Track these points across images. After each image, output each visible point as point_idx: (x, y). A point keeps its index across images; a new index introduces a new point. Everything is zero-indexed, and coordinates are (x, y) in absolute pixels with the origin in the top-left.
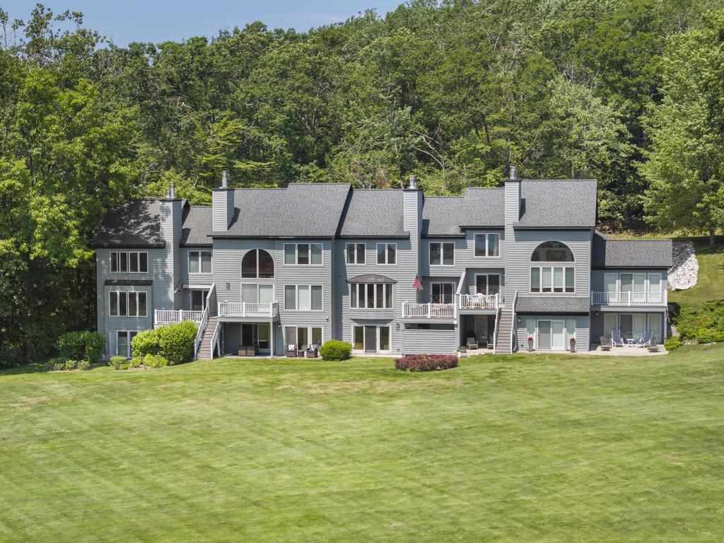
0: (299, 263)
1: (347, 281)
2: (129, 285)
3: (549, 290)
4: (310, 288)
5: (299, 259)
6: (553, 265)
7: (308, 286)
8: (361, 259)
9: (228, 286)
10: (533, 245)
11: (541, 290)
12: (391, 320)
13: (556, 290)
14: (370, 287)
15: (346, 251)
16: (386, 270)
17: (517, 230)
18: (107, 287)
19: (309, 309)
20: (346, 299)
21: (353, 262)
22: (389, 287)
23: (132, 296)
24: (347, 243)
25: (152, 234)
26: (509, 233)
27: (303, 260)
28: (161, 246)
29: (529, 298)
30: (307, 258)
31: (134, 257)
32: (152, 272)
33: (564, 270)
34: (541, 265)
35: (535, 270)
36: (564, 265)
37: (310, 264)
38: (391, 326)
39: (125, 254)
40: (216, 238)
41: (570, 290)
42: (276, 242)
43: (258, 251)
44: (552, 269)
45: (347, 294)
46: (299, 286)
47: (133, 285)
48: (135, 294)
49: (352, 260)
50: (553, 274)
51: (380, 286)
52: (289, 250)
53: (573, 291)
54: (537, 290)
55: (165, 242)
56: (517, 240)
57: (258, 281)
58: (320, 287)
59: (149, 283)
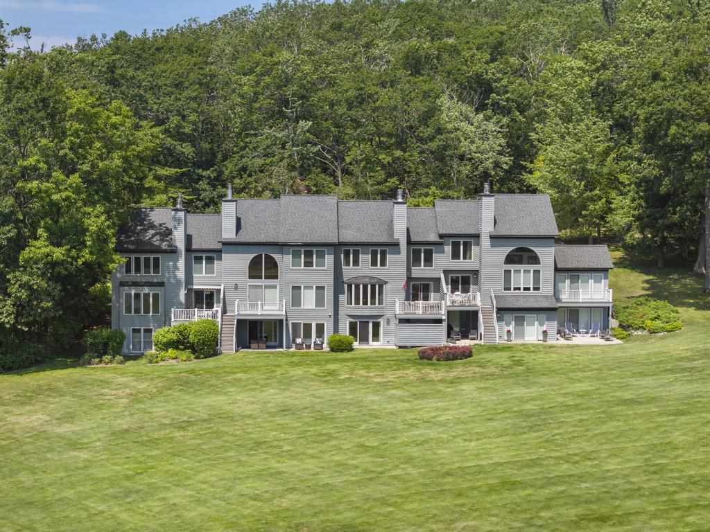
0: (305, 266)
1: (343, 282)
2: (142, 286)
3: (519, 289)
4: (314, 288)
5: (305, 263)
6: (522, 267)
7: (312, 287)
8: (356, 263)
9: (236, 287)
10: (507, 250)
11: (512, 289)
12: (383, 316)
13: (525, 289)
14: (365, 287)
15: (342, 256)
16: (378, 272)
17: (492, 237)
18: (122, 288)
19: (314, 307)
20: (343, 298)
21: (349, 265)
22: (381, 287)
23: (147, 296)
24: (344, 248)
25: (162, 240)
26: (485, 240)
27: (308, 264)
28: (173, 251)
29: (503, 296)
30: (312, 263)
31: (147, 260)
32: (163, 275)
33: (532, 272)
34: (512, 267)
35: (508, 272)
36: (532, 268)
37: (314, 267)
38: (382, 321)
39: (140, 258)
40: (224, 244)
41: (537, 289)
42: (284, 247)
43: (263, 256)
44: (522, 271)
45: (344, 293)
46: (304, 287)
47: (147, 286)
48: (148, 294)
49: (347, 263)
50: (522, 276)
51: (373, 287)
52: (296, 255)
53: (539, 290)
54: (509, 289)
55: (176, 247)
56: (492, 246)
57: (263, 282)
58: (323, 288)
59: (161, 284)
